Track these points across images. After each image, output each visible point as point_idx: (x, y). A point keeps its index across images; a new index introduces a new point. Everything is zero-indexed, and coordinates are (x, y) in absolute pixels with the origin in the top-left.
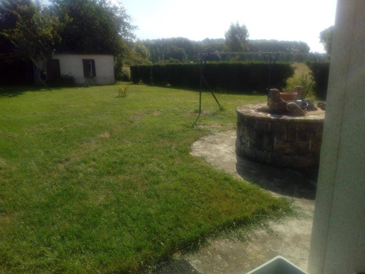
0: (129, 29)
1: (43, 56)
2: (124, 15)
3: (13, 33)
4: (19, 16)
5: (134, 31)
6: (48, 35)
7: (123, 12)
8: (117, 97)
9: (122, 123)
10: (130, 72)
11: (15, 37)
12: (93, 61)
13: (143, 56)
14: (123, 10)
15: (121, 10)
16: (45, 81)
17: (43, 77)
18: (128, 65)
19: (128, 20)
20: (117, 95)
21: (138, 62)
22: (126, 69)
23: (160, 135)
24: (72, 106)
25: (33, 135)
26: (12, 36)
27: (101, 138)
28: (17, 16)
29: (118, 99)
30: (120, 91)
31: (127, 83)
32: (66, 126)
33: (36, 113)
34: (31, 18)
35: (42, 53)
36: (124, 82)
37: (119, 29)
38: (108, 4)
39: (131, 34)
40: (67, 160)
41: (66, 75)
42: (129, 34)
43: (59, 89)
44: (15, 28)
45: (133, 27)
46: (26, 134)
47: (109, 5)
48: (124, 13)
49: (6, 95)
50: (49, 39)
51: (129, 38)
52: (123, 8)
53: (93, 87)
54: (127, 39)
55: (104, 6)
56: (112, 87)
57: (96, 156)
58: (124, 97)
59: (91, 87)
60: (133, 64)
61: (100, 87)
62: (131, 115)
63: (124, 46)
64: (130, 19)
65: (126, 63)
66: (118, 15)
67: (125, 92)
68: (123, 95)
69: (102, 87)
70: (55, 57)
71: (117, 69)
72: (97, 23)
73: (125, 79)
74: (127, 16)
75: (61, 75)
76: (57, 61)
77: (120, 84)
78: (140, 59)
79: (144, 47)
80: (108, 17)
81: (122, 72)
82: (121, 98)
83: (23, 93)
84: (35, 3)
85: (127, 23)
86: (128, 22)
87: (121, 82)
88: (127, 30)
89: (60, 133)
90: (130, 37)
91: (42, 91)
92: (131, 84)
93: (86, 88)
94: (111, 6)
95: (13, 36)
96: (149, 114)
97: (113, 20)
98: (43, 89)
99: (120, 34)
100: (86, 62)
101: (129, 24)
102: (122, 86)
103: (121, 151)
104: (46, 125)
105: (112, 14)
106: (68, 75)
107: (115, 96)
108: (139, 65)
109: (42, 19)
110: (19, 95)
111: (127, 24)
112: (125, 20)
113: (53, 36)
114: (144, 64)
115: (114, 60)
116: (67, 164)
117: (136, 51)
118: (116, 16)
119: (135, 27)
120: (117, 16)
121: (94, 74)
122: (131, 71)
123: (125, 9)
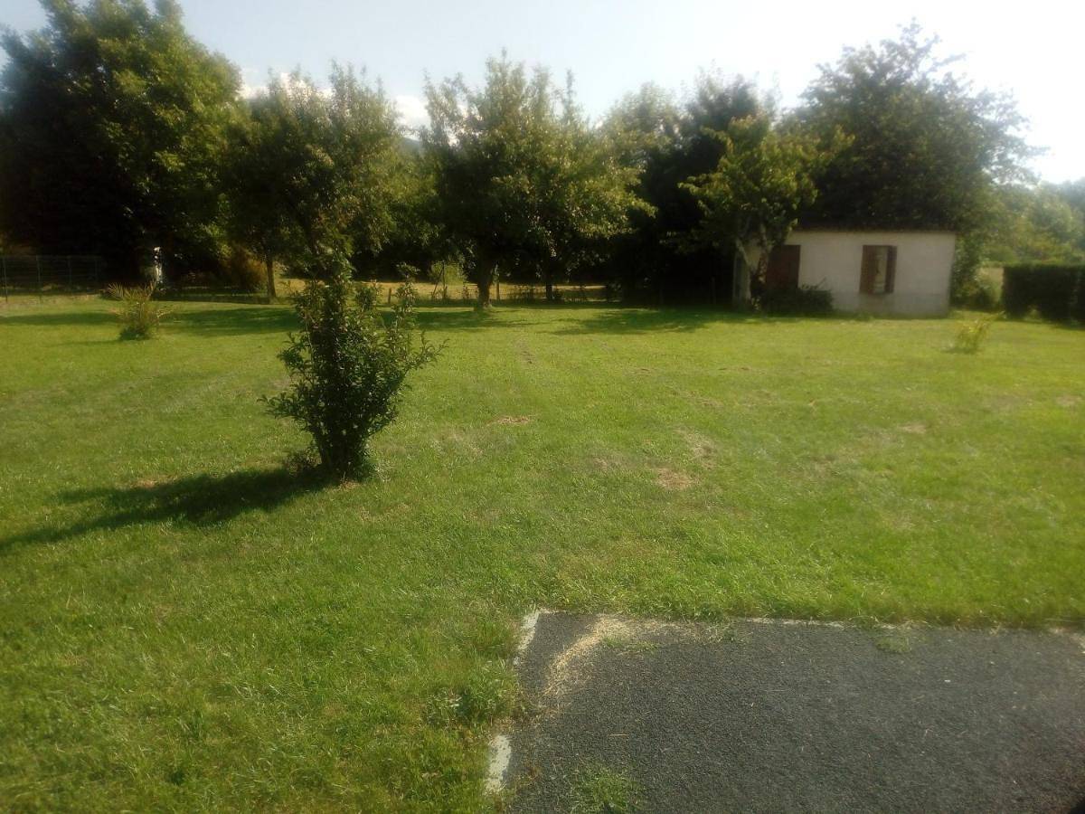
0: (1020, 156)
1: (765, 238)
2: (1008, 116)
3: (707, 184)
4: (729, 142)
5: (1035, 160)
6: (787, 184)
7: (1006, 107)
8: (951, 351)
9: (961, 412)
10: (1002, 284)
11: (711, 193)
12: (892, 252)
13: (1056, 235)
14: (1008, 101)
15: (1003, 103)
16: (758, 300)
17: (757, 289)
18: (996, 262)
19: (1019, 130)
20: (951, 345)
21: (1036, 254)
22: (991, 276)
23: (1067, 448)
24: (829, 362)
25: (751, 408)
26: (705, 191)
27: (906, 434)
28: (725, 143)
29: (952, 356)
30: (962, 336)
31: (986, 315)
32: (818, 401)
33: (747, 369)
34: (756, 145)
35: (763, 230)
36: (977, 313)
37: (985, 160)
38: (962, 89)
39: (1025, 171)
40: (830, 458)
41: (812, 287)
42: (1017, 170)
43: (790, 321)
44: (715, 170)
45: (1033, 148)
46: (737, 404)
47: (965, 92)
48: (1009, 111)
49: (672, 327)
50: (788, 195)
51: (1016, 182)
52: (1011, 97)
53: (882, 321)
54: (1009, 185)
55: (950, 96)
56: (937, 325)
57: (893, 462)
58: (973, 354)
59: (876, 321)
60: (1015, 261)
61: (901, 322)
62: (988, 396)
63: (995, 208)
64: (1027, 127)
65: (992, 256)
66: (991, 117)
67: (976, 337)
68: (970, 346)
69: (905, 322)
70: (793, 239)
71: (962, 272)
72: (923, 143)
73: (981, 302)
74: (1020, 117)
75: (800, 285)
76: (795, 250)
77: (962, 318)
78: (1040, 243)
79: (1062, 206)
80: (957, 127)
81: (976, 282)
82: (962, 356)
83: (706, 325)
84: (763, 105)
85: (1016, 139)
86: (1019, 135)
87: (967, 313)
88: (1011, 161)
89: (809, 411)
90: (1021, 179)
91: (749, 323)
92: (1000, 319)
93: (862, 323)
94: (973, 95)
95: (707, 191)
96: (1045, 399)
97: (971, 134)
98: (753, 318)
99: (987, 171)
100: (870, 254)
101: (1021, 143)
102: (970, 322)
103: (953, 462)
104: (775, 394)
105: (970, 117)
106: (816, 287)
107: (944, 348)
108: (1035, 262)
109: (780, 146)
110: (699, 327)
111: (1016, 144)
112: (1010, 131)
113: (799, 185)
114: (1055, 260)
115: (957, 248)
116: (832, 465)
117: (1032, 220)
118: (983, 121)
119: (1040, 151)
120: (987, 121)
121: (889, 287)
122: (1004, 281)
123: (1014, 99)
